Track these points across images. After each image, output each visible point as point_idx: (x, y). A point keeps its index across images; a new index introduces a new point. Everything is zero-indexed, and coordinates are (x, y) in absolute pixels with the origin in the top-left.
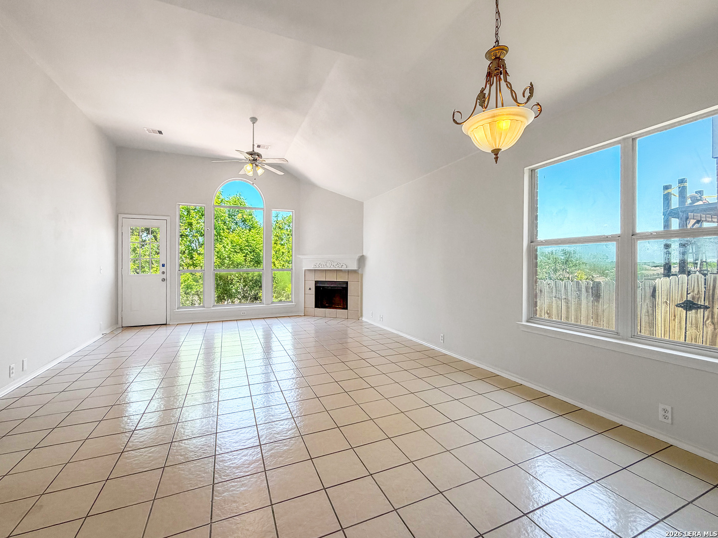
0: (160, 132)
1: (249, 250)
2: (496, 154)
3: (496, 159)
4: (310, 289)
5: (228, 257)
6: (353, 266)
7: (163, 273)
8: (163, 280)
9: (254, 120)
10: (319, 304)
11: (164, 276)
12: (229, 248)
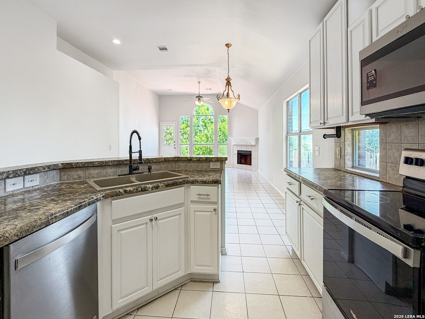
0: (171, 90)
1: (221, 133)
2: (228, 110)
3: (228, 112)
4: (235, 154)
5: (210, 137)
6: (253, 143)
7: (174, 145)
8: (175, 148)
9: (199, 82)
10: (240, 162)
11: (175, 146)
12: (211, 132)
